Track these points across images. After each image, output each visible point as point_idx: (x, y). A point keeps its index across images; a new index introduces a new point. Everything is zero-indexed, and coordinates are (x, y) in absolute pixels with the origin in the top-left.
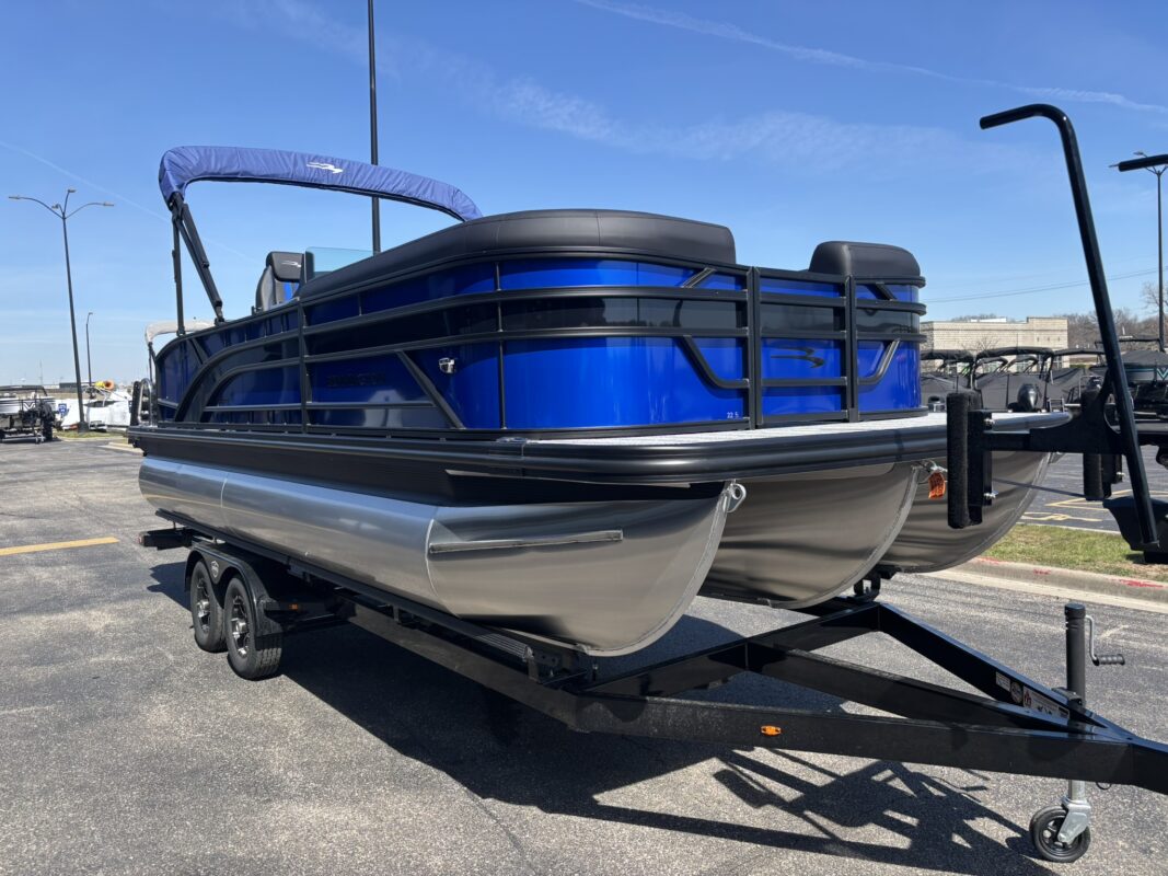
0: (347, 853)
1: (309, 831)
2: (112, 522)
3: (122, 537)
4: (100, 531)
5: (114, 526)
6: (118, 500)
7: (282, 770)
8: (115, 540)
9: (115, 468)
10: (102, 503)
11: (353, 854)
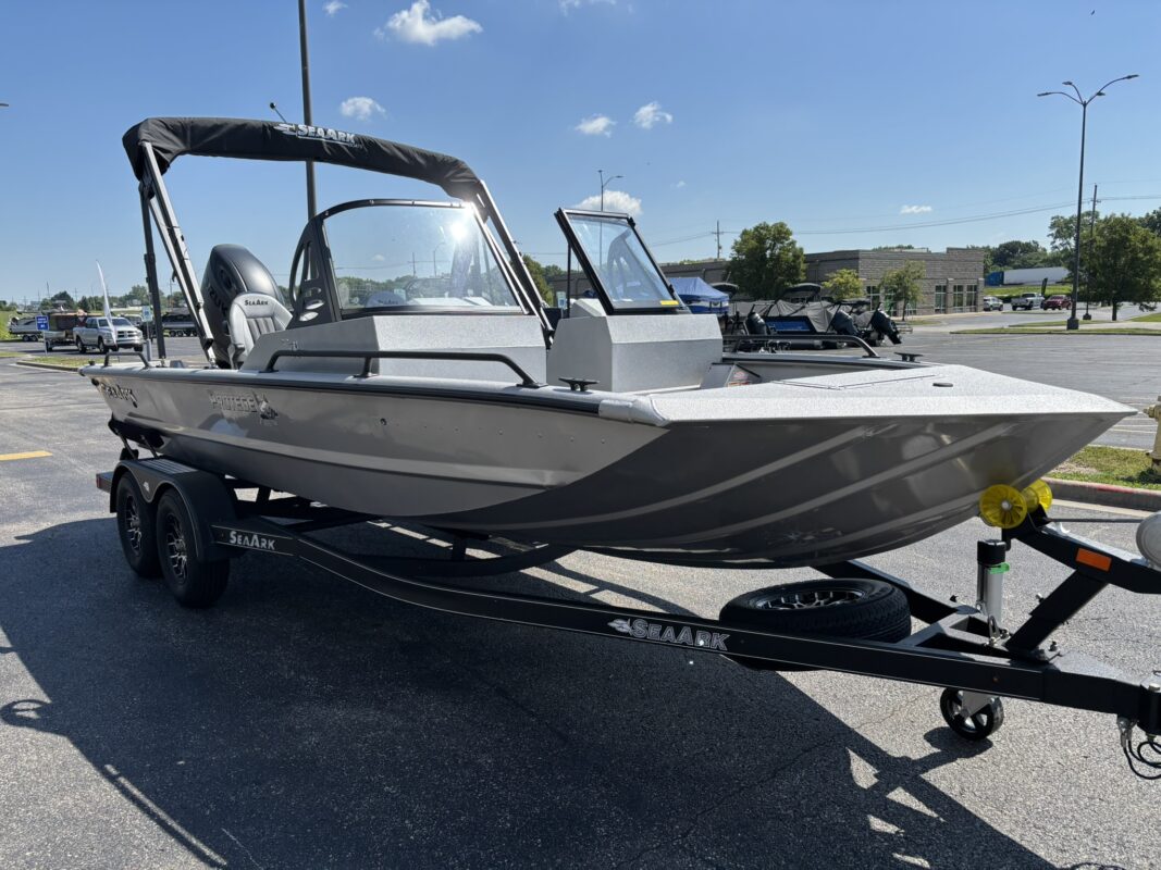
0: (386, 753)
1: (340, 732)
2: (41, 437)
3: (55, 451)
4: (29, 444)
5: (43, 441)
6: (41, 416)
7: (292, 673)
8: (49, 454)
9: (31, 386)
10: (23, 418)
11: (394, 754)
